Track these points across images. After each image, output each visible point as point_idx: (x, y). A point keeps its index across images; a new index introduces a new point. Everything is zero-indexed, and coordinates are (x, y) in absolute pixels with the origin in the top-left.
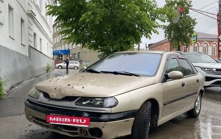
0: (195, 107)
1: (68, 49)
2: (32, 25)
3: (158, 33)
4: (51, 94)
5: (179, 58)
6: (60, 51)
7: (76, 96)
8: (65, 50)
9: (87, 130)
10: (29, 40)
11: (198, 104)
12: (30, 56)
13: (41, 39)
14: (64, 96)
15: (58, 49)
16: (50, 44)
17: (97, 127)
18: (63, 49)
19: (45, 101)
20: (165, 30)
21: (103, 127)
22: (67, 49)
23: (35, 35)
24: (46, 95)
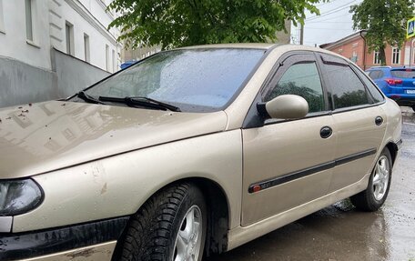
0: (371, 187)
2: (59, 5)
3: (318, 14)
5: (324, 62)
10: (52, 37)
11: (381, 180)
12: (54, 70)
13: (86, 37)
16: (112, 47)
20: (354, 13)
23: (69, 26)
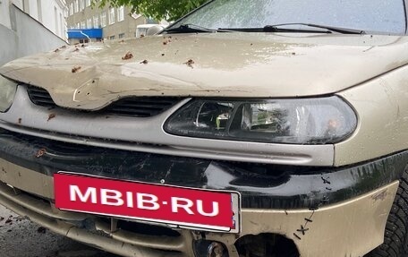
1: (100, 26)
4: (57, 91)
6: (83, 31)
7: (167, 94)
8: (93, 29)
9: (230, 242)
12: (15, 29)
14: (115, 98)
15: (78, 27)
17: (275, 229)
18: (89, 27)
19: (37, 118)
21: (303, 230)
22: (96, 27)
24: (40, 97)
